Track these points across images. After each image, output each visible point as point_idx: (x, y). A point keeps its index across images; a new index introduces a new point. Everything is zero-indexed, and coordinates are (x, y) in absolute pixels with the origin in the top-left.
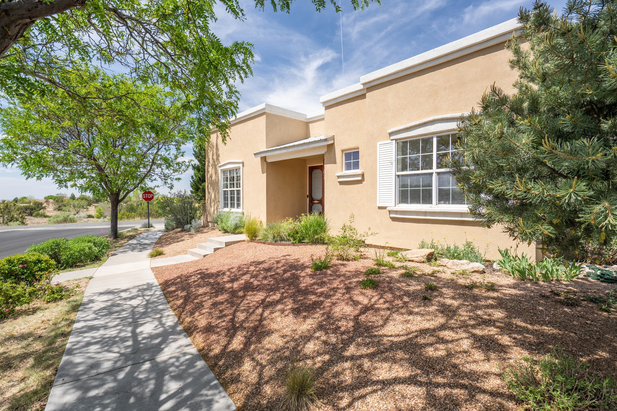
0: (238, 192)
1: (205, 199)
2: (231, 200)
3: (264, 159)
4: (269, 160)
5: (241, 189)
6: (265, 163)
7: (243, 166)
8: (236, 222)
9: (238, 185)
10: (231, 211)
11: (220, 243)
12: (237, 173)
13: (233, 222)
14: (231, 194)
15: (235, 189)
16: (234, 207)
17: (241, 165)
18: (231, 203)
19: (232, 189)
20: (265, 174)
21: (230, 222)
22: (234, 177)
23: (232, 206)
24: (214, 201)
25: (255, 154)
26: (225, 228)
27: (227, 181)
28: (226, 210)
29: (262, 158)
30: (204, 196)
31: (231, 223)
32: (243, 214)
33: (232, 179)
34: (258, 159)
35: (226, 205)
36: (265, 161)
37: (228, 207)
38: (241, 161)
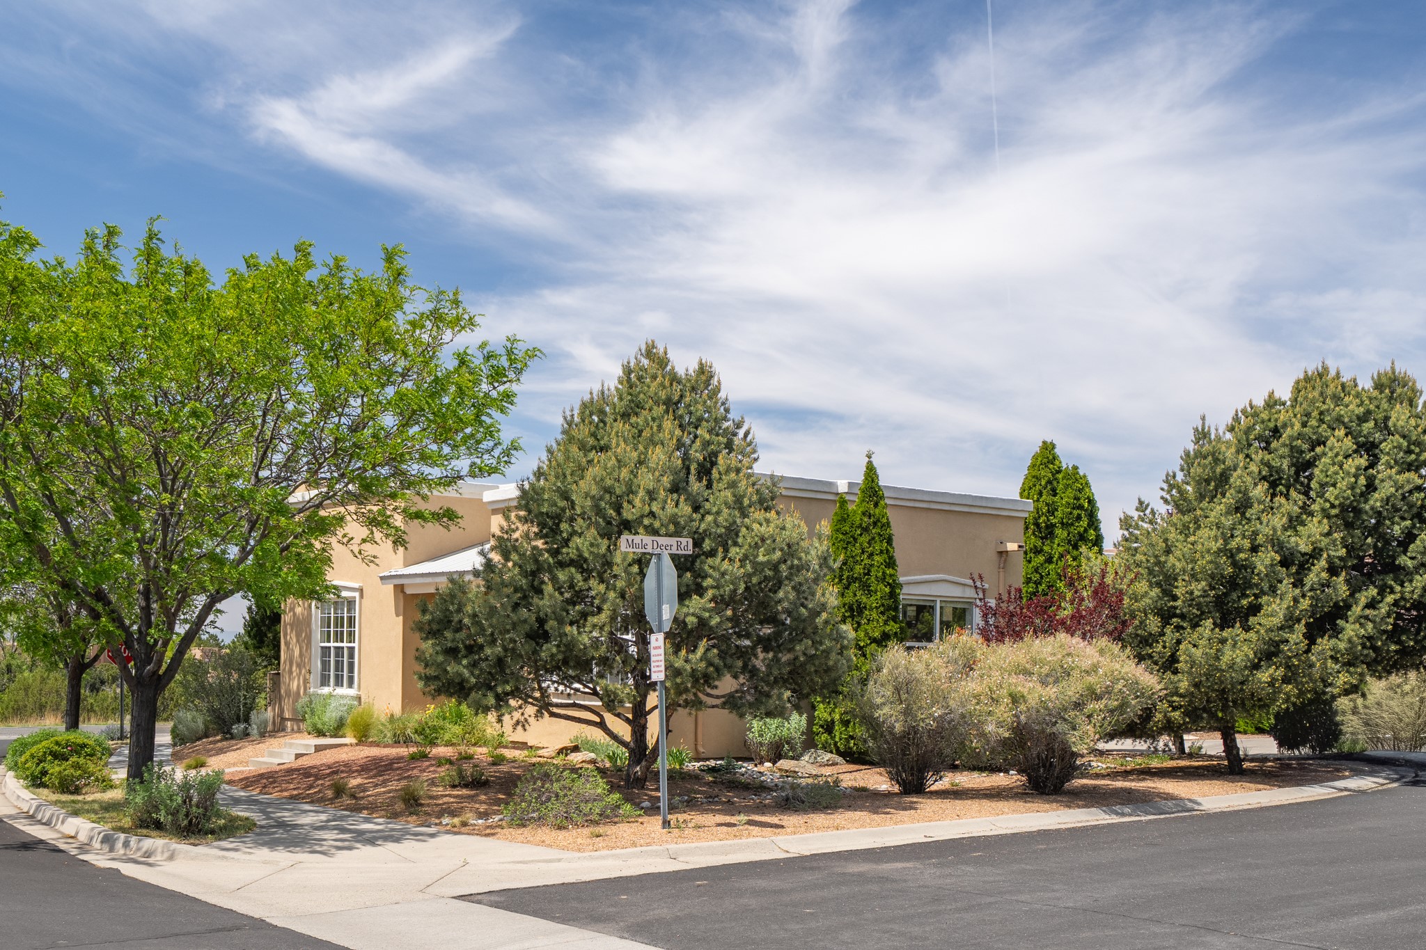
0: (351, 650)
1: (279, 664)
2: (337, 669)
3: (399, 589)
4: (409, 591)
5: (356, 645)
6: (401, 596)
7: (362, 596)
8: (340, 713)
9: (351, 636)
10: (335, 693)
11: (307, 746)
12: (349, 611)
13: (334, 714)
14: (337, 655)
15: (345, 644)
16: (342, 686)
17: (357, 595)
18: (337, 677)
19: (339, 644)
20: (401, 618)
21: (328, 714)
22: (342, 618)
23: (339, 682)
24: (299, 666)
25: (382, 578)
26: (320, 726)
27: (329, 627)
28: (326, 690)
29: (395, 586)
30: (278, 658)
31: (330, 716)
32: (359, 698)
33: (339, 622)
34: (389, 588)
35: (324, 681)
36: (403, 591)
37: (329, 686)
38: (356, 585)
